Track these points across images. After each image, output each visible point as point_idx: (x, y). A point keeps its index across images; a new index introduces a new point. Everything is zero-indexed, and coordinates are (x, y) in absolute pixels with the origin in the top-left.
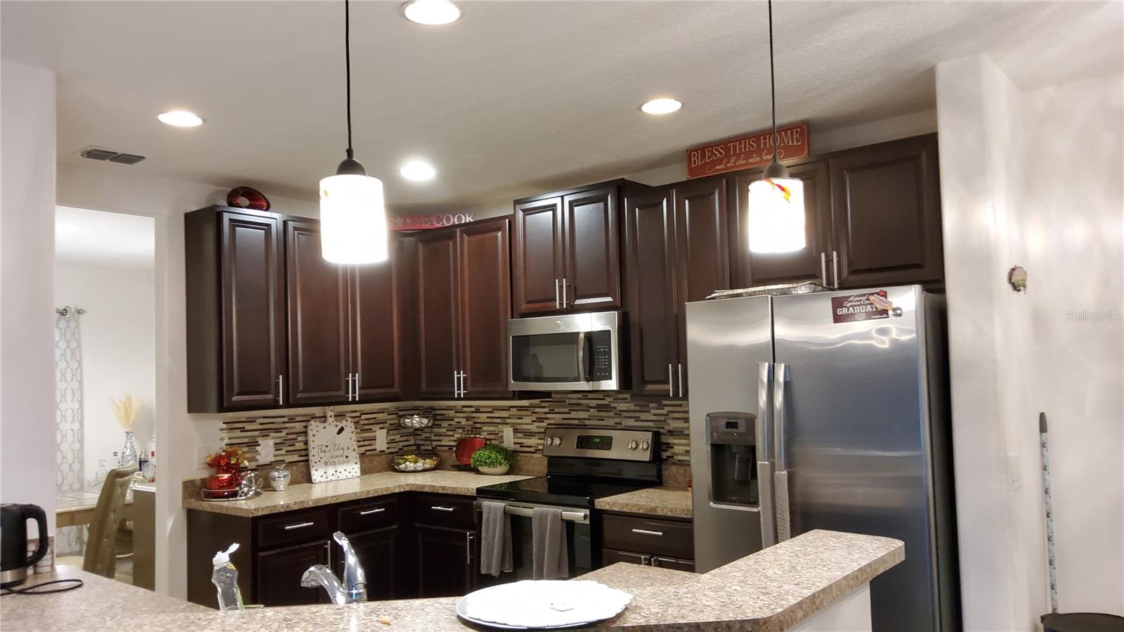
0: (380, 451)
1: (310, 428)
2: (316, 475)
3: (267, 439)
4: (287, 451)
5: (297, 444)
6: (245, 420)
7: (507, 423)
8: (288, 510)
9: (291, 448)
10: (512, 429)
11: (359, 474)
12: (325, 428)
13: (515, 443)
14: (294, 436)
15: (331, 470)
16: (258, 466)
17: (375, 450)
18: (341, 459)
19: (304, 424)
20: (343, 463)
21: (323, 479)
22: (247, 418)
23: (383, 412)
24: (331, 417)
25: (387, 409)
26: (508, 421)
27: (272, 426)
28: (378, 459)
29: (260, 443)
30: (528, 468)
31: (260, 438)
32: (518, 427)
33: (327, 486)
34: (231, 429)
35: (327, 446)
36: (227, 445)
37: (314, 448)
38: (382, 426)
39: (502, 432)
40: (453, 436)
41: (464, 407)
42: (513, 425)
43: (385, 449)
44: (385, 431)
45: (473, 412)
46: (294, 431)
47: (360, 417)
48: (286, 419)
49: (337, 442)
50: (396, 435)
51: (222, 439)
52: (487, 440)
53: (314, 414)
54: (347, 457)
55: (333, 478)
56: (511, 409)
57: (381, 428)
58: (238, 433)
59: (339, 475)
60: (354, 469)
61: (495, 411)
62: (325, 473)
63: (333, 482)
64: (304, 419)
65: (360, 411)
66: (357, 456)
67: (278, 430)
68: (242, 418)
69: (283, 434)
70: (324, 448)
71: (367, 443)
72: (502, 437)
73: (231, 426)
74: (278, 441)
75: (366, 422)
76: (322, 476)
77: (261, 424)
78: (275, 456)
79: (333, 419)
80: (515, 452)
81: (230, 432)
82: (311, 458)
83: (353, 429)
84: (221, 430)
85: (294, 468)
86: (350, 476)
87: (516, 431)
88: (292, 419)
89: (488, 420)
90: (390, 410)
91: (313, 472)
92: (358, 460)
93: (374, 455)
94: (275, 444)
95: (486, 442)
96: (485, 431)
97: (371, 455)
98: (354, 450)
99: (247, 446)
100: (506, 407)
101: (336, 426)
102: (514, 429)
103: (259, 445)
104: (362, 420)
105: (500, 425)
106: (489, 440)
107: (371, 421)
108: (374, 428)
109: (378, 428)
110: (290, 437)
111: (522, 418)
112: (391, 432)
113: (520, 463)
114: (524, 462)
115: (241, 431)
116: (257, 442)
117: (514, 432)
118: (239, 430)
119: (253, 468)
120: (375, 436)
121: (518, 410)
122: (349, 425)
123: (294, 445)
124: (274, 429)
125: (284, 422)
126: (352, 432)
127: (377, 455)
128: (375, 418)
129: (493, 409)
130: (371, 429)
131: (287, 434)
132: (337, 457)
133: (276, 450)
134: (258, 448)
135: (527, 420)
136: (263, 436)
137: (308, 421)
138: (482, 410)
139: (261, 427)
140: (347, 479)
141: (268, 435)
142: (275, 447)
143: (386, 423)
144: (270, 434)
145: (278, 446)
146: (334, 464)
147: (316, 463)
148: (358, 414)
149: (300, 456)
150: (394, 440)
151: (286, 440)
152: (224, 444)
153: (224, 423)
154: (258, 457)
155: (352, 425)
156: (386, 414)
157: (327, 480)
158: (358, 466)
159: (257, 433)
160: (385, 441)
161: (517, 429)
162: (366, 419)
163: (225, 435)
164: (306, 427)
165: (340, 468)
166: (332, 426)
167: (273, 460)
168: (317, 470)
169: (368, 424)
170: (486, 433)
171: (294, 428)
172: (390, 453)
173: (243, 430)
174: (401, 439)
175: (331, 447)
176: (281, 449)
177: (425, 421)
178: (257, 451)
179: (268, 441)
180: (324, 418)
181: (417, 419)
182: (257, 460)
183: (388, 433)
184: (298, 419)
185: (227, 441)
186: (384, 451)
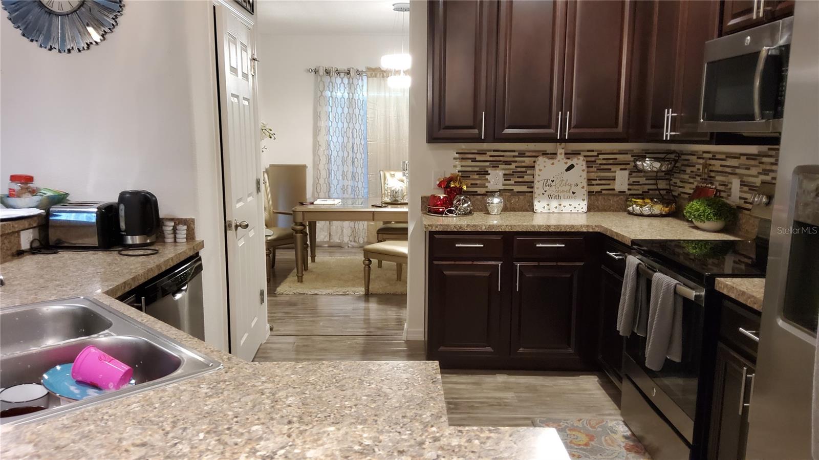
0: (620, 192)
1: (538, 163)
2: (539, 206)
3: (496, 170)
4: (515, 182)
5: (525, 177)
6: (476, 152)
7: (736, 174)
8: (460, 230)
9: (520, 180)
10: (739, 180)
11: (585, 209)
12: (553, 164)
13: (741, 198)
14: (523, 169)
15: (554, 203)
16: (487, 192)
17: (614, 190)
18: (566, 194)
19: (534, 159)
20: (568, 198)
21: (545, 210)
22: (478, 151)
23: (627, 154)
24: (561, 154)
25: (633, 151)
26: (738, 171)
27: (501, 159)
28: (616, 199)
29: (489, 172)
30: (747, 228)
31: (490, 169)
32: (745, 179)
33: (549, 216)
34: (462, 159)
35: (553, 181)
36: (459, 172)
37: (538, 182)
38: (623, 167)
39: (731, 183)
40: (693, 183)
41: (704, 152)
42: (741, 176)
43: (626, 190)
44: (626, 173)
45: (710, 159)
46: (523, 164)
47: (597, 156)
48: (516, 154)
49: (565, 179)
50: (641, 177)
51: (455, 166)
52: (718, 191)
53: (546, 151)
54: (574, 193)
55: (556, 211)
56: (742, 157)
57: (621, 169)
58: (469, 163)
59: (563, 208)
60: (581, 205)
61: (728, 159)
62: (548, 205)
63: (555, 214)
64: (534, 154)
65: (596, 151)
66: (586, 193)
67: (508, 163)
68: (474, 149)
69: (513, 166)
70: (550, 182)
71: (603, 182)
72: (730, 189)
73: (463, 155)
74: (507, 172)
75: (604, 162)
76: (544, 208)
77: (491, 156)
78: (503, 185)
79: (563, 156)
80: (740, 208)
81: (461, 161)
82: (535, 190)
83: (584, 167)
84: (454, 159)
85: (521, 197)
86: (575, 211)
87: (743, 184)
88: (522, 154)
89: (720, 169)
90: (635, 152)
91: (536, 203)
92: (586, 197)
93: (610, 195)
94: (504, 175)
95: (716, 193)
96: (717, 181)
97: (607, 194)
98: (583, 187)
99: (477, 174)
100: (736, 154)
101: (566, 163)
102: (741, 181)
103: (489, 174)
104: (600, 159)
105: (730, 176)
106: (720, 191)
107: (611, 162)
108: (613, 168)
109: (619, 169)
110: (519, 169)
111: (748, 169)
112: (634, 174)
113: (741, 222)
114: (744, 221)
115: (472, 161)
116: (487, 171)
117: (741, 185)
118: (470, 160)
119: (483, 193)
120: (615, 177)
121: (747, 159)
122: (580, 163)
123: (523, 177)
124: (504, 162)
125: (514, 156)
126: (583, 171)
127: (614, 195)
128: (616, 159)
129: (727, 157)
130: (610, 169)
131: (516, 167)
132: (563, 191)
133: (505, 180)
134: (487, 176)
135: (754, 171)
136: (493, 167)
137: (537, 157)
138: (718, 156)
139: (491, 159)
140: (571, 213)
141: (498, 167)
142: (504, 177)
143: (629, 164)
144: (500, 166)
145: (507, 177)
146: (558, 197)
147: (539, 195)
148: (595, 154)
149: (528, 187)
150: (639, 182)
151: (515, 172)
152: (457, 171)
153: (457, 153)
154: (487, 184)
155: (584, 163)
156: (630, 156)
157: (549, 211)
158: (586, 202)
159: (488, 164)
160: (626, 182)
161: (744, 182)
162: (604, 159)
163: (457, 163)
164: (535, 162)
165: (565, 203)
166: (561, 162)
167: (503, 188)
168: (539, 202)
169: (605, 164)
170: (717, 184)
171: (524, 162)
172: (630, 195)
173: (474, 160)
174: (647, 182)
175: (557, 182)
176: (510, 180)
177: (657, 165)
178: (487, 179)
179: (498, 171)
180: (553, 155)
181: (648, 162)
182: (487, 187)
183: (629, 174)
184: (527, 154)
185: (459, 168)
186: (625, 192)
